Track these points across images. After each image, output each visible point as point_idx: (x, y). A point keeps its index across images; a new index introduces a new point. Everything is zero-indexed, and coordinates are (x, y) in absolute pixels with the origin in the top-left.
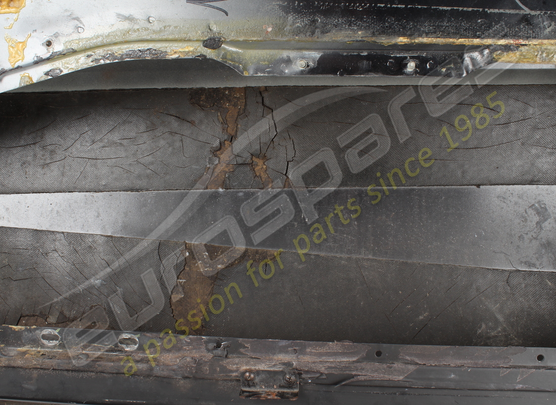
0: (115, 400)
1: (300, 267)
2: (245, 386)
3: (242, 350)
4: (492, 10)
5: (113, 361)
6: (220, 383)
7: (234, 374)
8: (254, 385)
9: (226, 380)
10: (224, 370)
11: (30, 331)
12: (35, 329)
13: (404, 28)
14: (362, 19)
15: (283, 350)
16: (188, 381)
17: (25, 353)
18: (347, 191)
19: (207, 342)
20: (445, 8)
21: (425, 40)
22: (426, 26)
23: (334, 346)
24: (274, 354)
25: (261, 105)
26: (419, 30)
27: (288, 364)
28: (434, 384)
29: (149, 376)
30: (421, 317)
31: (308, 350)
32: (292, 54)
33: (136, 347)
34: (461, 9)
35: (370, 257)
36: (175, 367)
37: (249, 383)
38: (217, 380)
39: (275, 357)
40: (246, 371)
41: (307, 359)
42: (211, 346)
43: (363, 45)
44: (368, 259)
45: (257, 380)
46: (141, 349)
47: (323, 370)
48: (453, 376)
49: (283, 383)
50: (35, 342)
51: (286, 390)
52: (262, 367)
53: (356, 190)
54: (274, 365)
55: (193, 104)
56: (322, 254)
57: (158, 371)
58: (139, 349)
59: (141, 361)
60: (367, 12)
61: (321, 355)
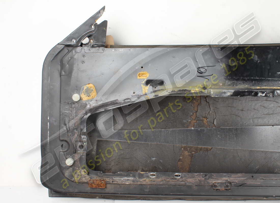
0: (174, 194)
1: (219, 152)
2: (214, 187)
3: (213, 177)
5: (174, 182)
6: (206, 187)
7: (211, 184)
8: (217, 187)
9: (208, 186)
10: (208, 183)
11: (146, 173)
12: (148, 173)
13: (259, 84)
14: (247, 82)
15: (225, 176)
16: (196, 186)
17: (145, 180)
18: (232, 128)
19: (202, 175)
20: (270, 79)
21: (265, 88)
22: (265, 84)
23: (240, 175)
24: (222, 178)
25: (205, 101)
26: (263, 85)
27: (227, 180)
28: (269, 185)
29: (184, 186)
30: (257, 167)
31: (232, 176)
32: (226, 91)
33: (180, 177)
34: (274, 79)
35: (240, 149)
36: (193, 183)
37: (215, 186)
38: (205, 186)
39: (223, 179)
40: (215, 183)
41: (232, 179)
42: (203, 176)
43: (247, 89)
45: (218, 186)
46: (182, 177)
47: (237, 182)
48: (274, 182)
49: (225, 186)
50: (148, 177)
51: (226, 188)
52: (219, 181)
53: (235, 128)
54: (223, 181)
55: (184, 101)
56: (225, 148)
57: (188, 184)
58: (181, 178)
59: (182, 181)
60: (248, 80)
61: (236, 177)
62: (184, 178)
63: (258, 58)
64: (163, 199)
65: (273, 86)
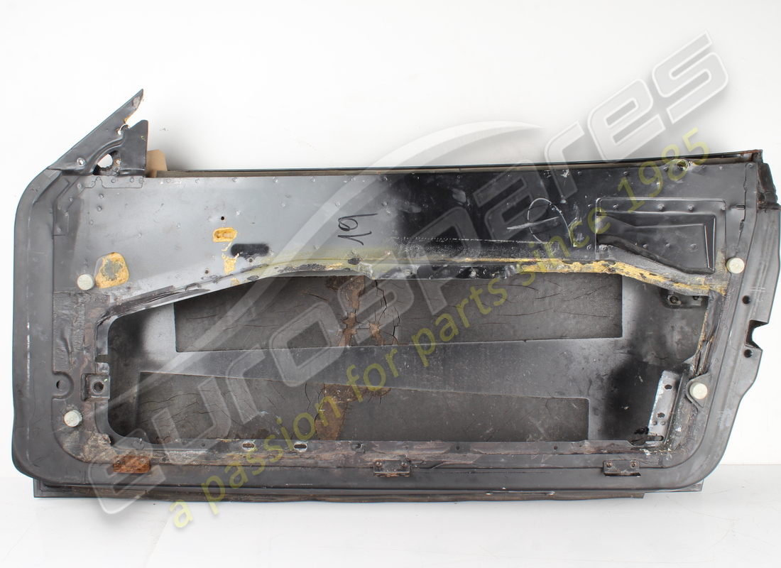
0: (293, 484)
1: (404, 399)
2: (376, 471)
3: (374, 448)
4: (520, 242)
5: (292, 459)
6: (360, 470)
7: (369, 463)
8: (382, 470)
9: (364, 468)
10: (363, 461)
11: (235, 442)
12: (238, 441)
14: (444, 247)
15: (399, 447)
16: (340, 469)
17: (232, 457)
19: (351, 445)
21: (482, 260)
23: (430, 444)
24: (394, 450)
25: (375, 288)
27: (403, 456)
28: (491, 466)
30: (488, 432)
31: (415, 447)
35: (452, 391)
36: (332, 461)
37: (379, 468)
38: (358, 468)
39: (395, 452)
40: (377, 461)
41: (414, 452)
42: (354, 447)
43: (444, 262)
44: (451, 393)
45: (383, 467)
46: (309, 450)
47: (424, 459)
48: (503, 460)
49: (400, 468)
50: (238, 449)
51: (401, 472)
52: (387, 458)
54: (394, 457)
55: (328, 287)
56: (419, 390)
57: (321, 464)
58: (307, 451)
59: (309, 458)
60: (446, 243)
61: (422, 450)
62: (313, 452)
63: (467, 196)
64: (279, 499)
65: (500, 255)
